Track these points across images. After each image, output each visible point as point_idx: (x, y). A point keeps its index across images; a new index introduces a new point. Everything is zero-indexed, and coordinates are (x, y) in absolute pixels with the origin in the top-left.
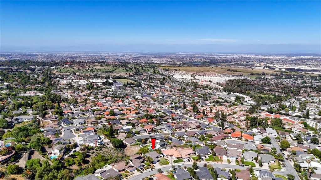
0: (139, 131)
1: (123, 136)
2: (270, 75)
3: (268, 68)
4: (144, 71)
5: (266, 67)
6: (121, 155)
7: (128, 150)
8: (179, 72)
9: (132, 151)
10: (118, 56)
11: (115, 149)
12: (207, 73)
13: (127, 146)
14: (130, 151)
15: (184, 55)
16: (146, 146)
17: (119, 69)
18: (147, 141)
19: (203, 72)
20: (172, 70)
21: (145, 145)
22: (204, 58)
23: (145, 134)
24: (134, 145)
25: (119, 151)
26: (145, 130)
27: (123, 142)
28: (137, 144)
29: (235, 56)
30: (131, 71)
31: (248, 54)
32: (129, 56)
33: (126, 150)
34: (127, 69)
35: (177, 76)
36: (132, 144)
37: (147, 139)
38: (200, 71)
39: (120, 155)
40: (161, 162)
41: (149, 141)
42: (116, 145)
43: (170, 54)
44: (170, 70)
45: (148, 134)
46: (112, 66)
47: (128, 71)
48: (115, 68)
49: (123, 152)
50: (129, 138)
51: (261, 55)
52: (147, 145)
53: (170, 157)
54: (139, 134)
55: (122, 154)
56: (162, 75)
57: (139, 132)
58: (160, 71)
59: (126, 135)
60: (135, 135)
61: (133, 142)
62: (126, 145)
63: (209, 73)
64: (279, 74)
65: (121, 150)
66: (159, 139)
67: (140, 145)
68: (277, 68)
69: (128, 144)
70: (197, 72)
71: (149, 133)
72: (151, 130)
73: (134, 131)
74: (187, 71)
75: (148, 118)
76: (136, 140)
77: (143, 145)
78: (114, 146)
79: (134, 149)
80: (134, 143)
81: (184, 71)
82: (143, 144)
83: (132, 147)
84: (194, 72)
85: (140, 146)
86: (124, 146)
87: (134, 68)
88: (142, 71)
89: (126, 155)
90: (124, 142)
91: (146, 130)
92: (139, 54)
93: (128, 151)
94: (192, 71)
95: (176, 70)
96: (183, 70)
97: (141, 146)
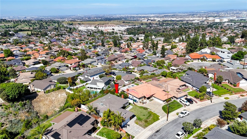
0: (56, 68)
1: (26, 78)
2: (155, 24)
3: (150, 21)
4: (49, 25)
5: (149, 20)
6: (27, 114)
7: (41, 101)
8: (82, 25)
9: (52, 102)
10: (19, 18)
11: (8, 104)
12: (107, 25)
13: (37, 95)
14: (47, 102)
15: (82, 16)
16: (77, 88)
17: (21, 25)
18: (76, 80)
19: (104, 24)
20: (76, 24)
21: (75, 87)
22: (99, 17)
23: (68, 72)
24: (53, 90)
25: (19, 107)
26: (67, 66)
27: (29, 88)
28: (59, 88)
29: (123, 16)
30: (35, 26)
31: (131, 14)
32: (31, 18)
33: (37, 102)
34: (30, 24)
35: (82, 28)
36: (48, 89)
37: (74, 77)
38: (101, 24)
39: (23, 116)
40: (139, 119)
41: (79, 80)
42: (8, 96)
43: (70, 16)
44: (74, 24)
45: (74, 71)
46: (13, 22)
47: (31, 26)
48: (16, 24)
49: (30, 109)
50: (41, 79)
51: (140, 14)
52: (78, 86)
53: (148, 101)
54: (57, 72)
55: (28, 112)
56: (67, 28)
57: (58, 69)
58: (64, 25)
59: (33, 75)
60: (52, 75)
61: (50, 85)
62: (36, 92)
63: (109, 25)
64: (161, 23)
65: (25, 104)
66: (97, 75)
67: (64, 88)
68: (156, 20)
69: (39, 90)
70: (98, 25)
71: (76, 70)
72: (77, 65)
73: (48, 68)
74: (90, 24)
75: (66, 55)
76: (56, 81)
77: (72, 88)
78: (4, 100)
79: (53, 99)
80: (52, 87)
81: (87, 24)
82: (70, 86)
83: (49, 94)
84: (96, 25)
85: (65, 91)
86: (32, 95)
87: (38, 23)
88: (46, 25)
89: (37, 113)
90: (31, 88)
91: (69, 65)
92: (41, 17)
93: (41, 104)
94: (94, 24)
95: (80, 24)
96: (85, 24)
97: (67, 90)
